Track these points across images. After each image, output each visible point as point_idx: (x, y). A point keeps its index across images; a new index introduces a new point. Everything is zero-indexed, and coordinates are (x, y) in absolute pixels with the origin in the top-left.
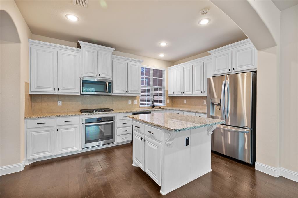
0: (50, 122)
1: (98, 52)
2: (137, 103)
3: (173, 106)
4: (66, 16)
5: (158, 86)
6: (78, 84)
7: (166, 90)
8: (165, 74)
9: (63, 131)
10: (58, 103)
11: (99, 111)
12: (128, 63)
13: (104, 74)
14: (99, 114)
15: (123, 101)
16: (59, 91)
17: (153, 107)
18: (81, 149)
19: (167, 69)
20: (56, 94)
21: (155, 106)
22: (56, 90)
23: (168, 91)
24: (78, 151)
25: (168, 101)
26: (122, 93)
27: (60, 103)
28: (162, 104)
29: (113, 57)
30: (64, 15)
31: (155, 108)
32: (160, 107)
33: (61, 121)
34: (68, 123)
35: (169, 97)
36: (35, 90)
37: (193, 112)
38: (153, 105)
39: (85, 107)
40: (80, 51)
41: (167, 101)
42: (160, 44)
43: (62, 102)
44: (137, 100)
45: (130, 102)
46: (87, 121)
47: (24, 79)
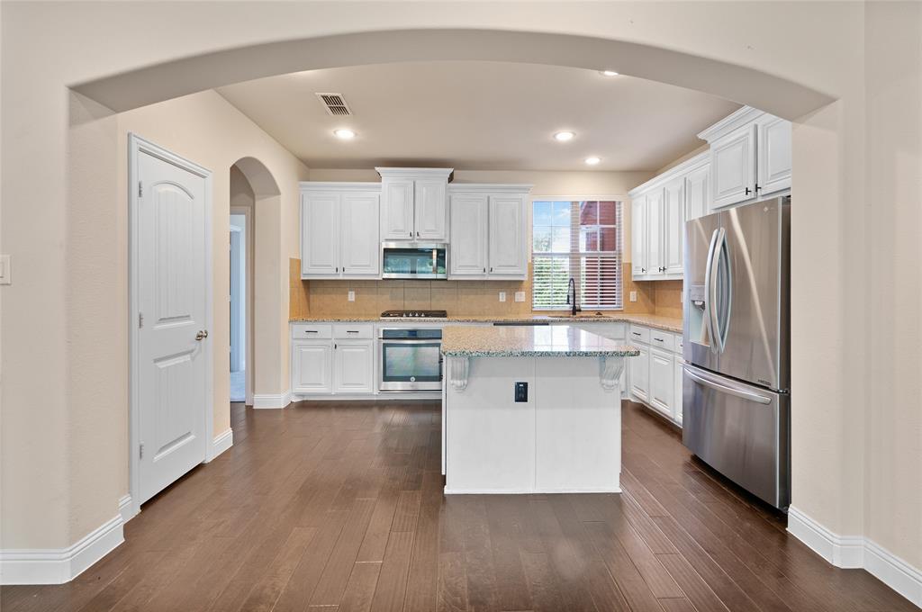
0: (326, 329)
1: (414, 183)
2: (523, 299)
3: (653, 313)
4: (335, 132)
5: (599, 251)
6: (378, 258)
7: (624, 260)
8: (621, 212)
9: (345, 350)
10: (349, 295)
11: (420, 316)
12: (489, 198)
13: (427, 231)
14: (420, 321)
15: (484, 294)
16: (345, 272)
17: (574, 313)
18: (376, 392)
19: (630, 195)
20: (341, 278)
21: (580, 311)
22: (340, 270)
23: (630, 264)
24: (372, 395)
25: (633, 296)
26: (474, 273)
27: (352, 296)
28: (614, 304)
29: (450, 188)
30: (331, 132)
31: (578, 314)
32: (599, 314)
33: (341, 329)
34: (353, 335)
35: (637, 282)
36: (311, 271)
37: (668, 330)
38: (574, 307)
39: (399, 306)
40: (380, 187)
41: (627, 296)
42: (554, 136)
43: (356, 294)
44: (523, 293)
45: (502, 297)
46: (388, 335)
47: (287, 253)
